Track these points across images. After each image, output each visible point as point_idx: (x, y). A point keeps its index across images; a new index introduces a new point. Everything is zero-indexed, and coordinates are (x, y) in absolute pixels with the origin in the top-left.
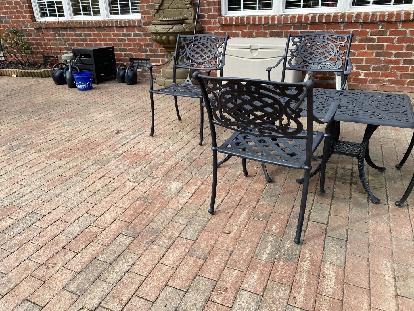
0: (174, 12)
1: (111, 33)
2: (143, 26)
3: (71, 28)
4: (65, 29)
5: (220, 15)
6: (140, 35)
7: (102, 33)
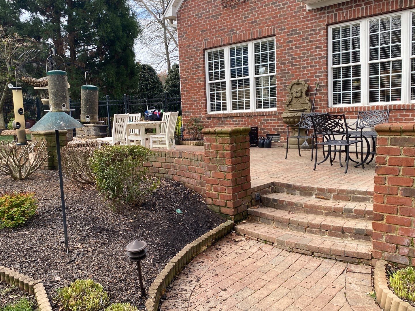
0: (298, 105)
1: (256, 119)
2: (277, 115)
3: (231, 117)
4: (226, 118)
5: (328, 107)
6: (275, 120)
7: (250, 119)
